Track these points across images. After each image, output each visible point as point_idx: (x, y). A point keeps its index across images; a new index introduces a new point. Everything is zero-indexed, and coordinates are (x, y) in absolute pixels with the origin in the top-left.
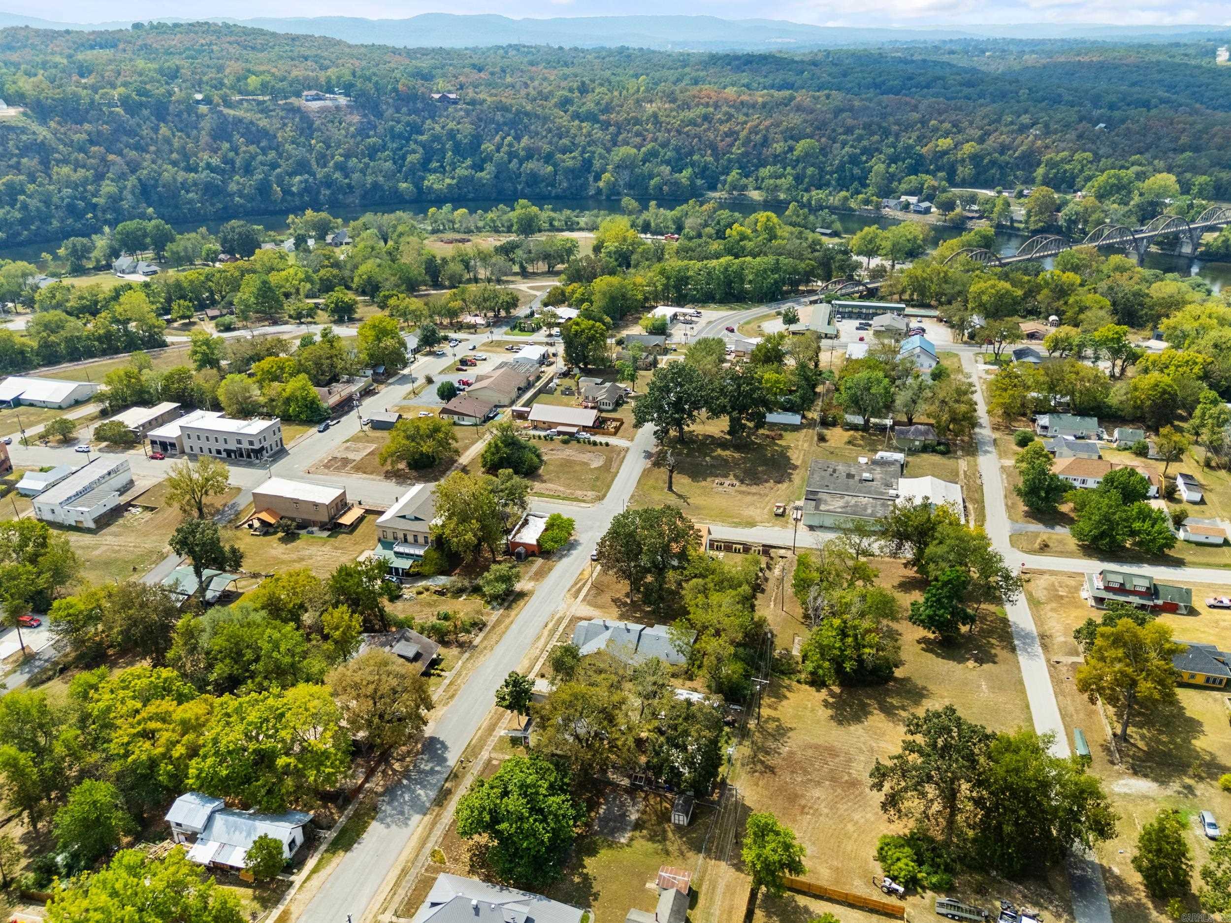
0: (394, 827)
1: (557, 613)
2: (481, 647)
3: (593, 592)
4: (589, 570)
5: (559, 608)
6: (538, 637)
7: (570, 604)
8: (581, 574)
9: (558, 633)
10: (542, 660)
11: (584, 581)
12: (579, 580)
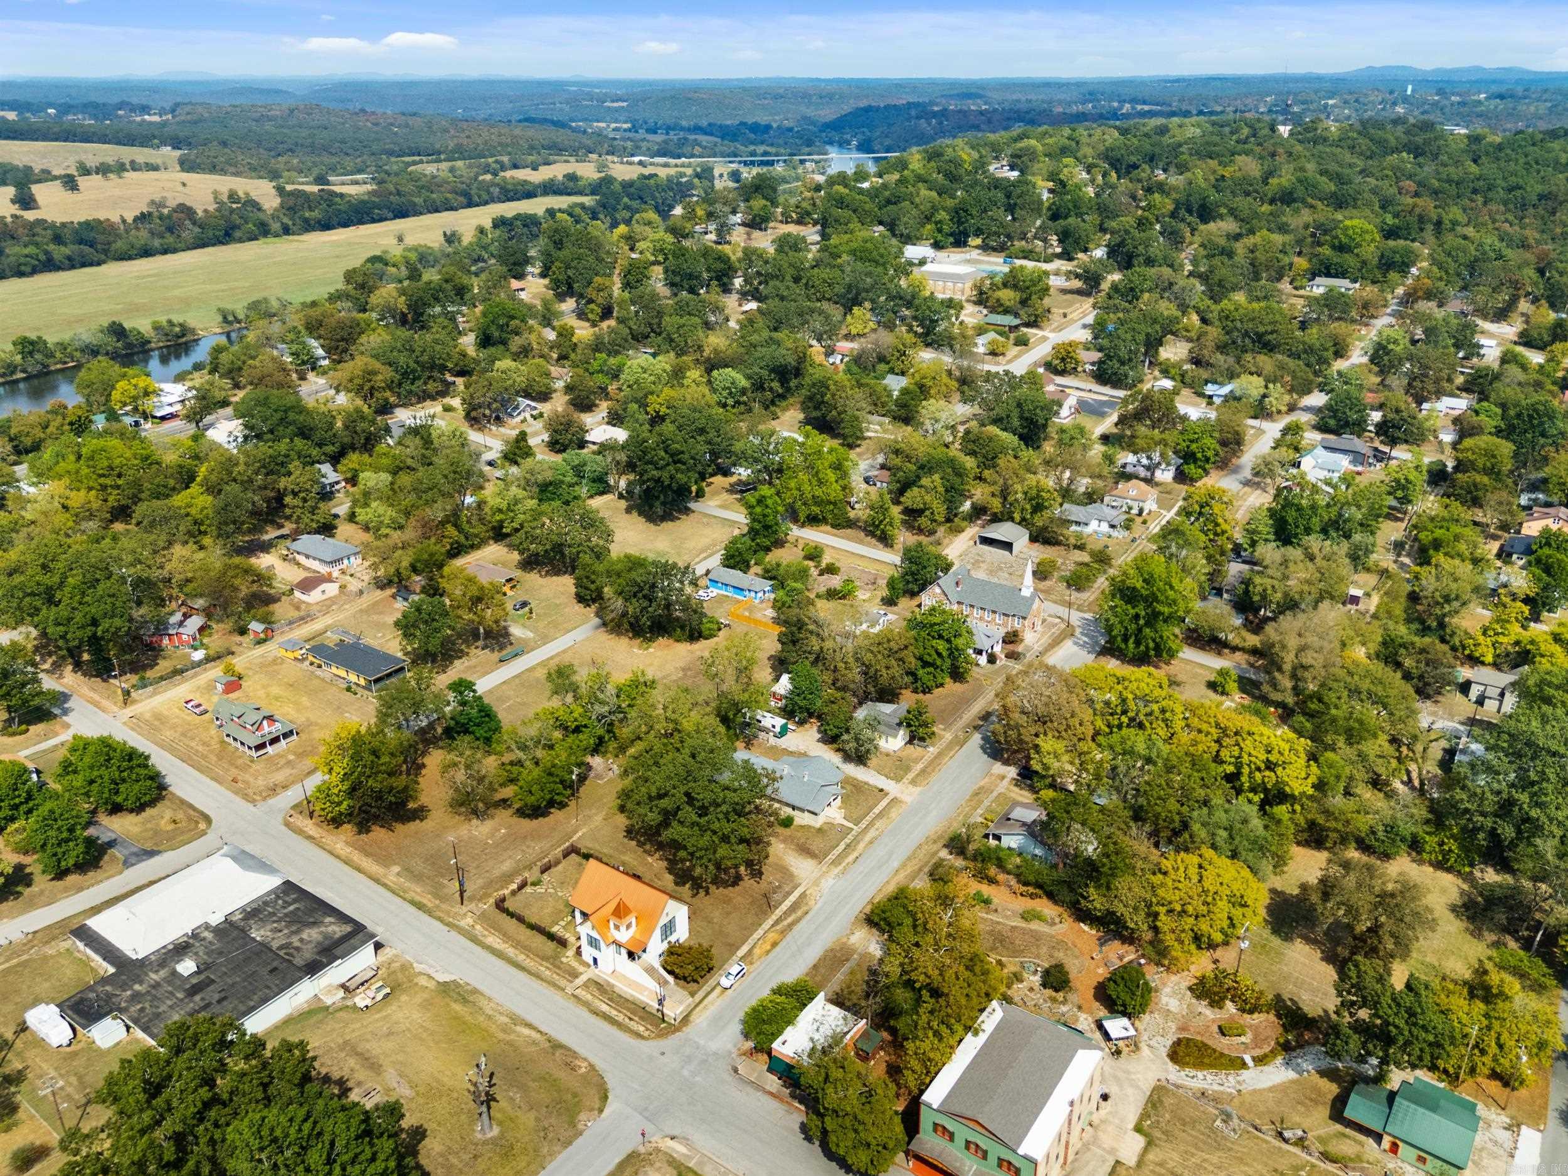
1: (837, 875)
2: (940, 844)
3: (777, 897)
4: (757, 951)
5: (831, 882)
6: (871, 842)
7: (816, 883)
8: (774, 945)
9: (847, 841)
10: (876, 811)
11: (778, 927)
12: (784, 933)
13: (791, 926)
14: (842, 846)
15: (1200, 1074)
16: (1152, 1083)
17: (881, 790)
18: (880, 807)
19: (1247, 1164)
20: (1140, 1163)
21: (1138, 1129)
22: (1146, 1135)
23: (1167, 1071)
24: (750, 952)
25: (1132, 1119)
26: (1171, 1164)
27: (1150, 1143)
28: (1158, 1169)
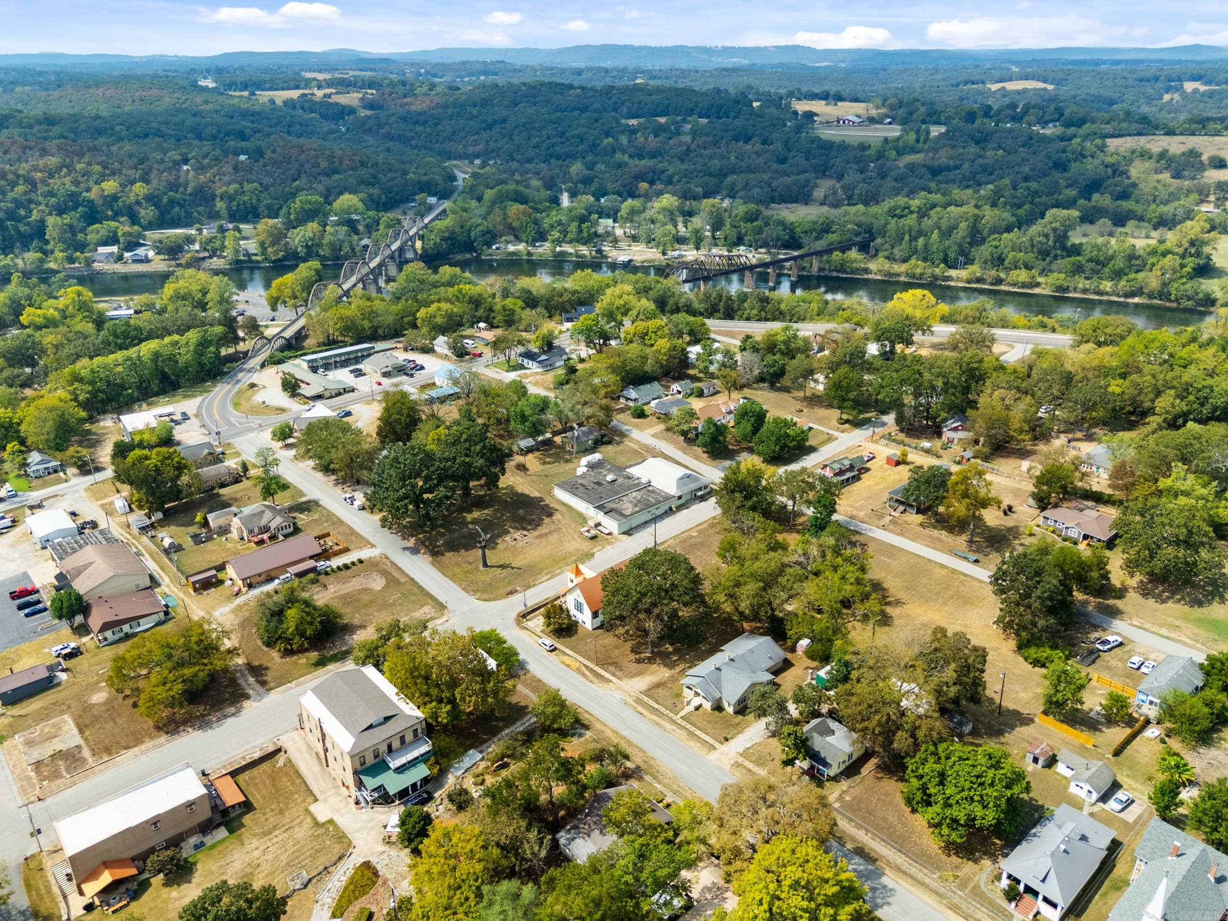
0: (890, 900)
1: (624, 700)
3: (612, 669)
4: (565, 658)
5: (618, 697)
6: (657, 724)
7: (618, 688)
8: (568, 666)
9: (663, 710)
10: (698, 732)
11: (583, 668)
12: (578, 670)
13: (584, 675)
14: (656, 706)
15: (344, 879)
16: (354, 843)
17: (727, 740)
18: (703, 736)
19: (267, 876)
20: (307, 811)
21: (331, 821)
22: (324, 824)
23: (359, 856)
24: (566, 654)
25: (340, 821)
26: (297, 829)
27: (316, 824)
28: (298, 820)
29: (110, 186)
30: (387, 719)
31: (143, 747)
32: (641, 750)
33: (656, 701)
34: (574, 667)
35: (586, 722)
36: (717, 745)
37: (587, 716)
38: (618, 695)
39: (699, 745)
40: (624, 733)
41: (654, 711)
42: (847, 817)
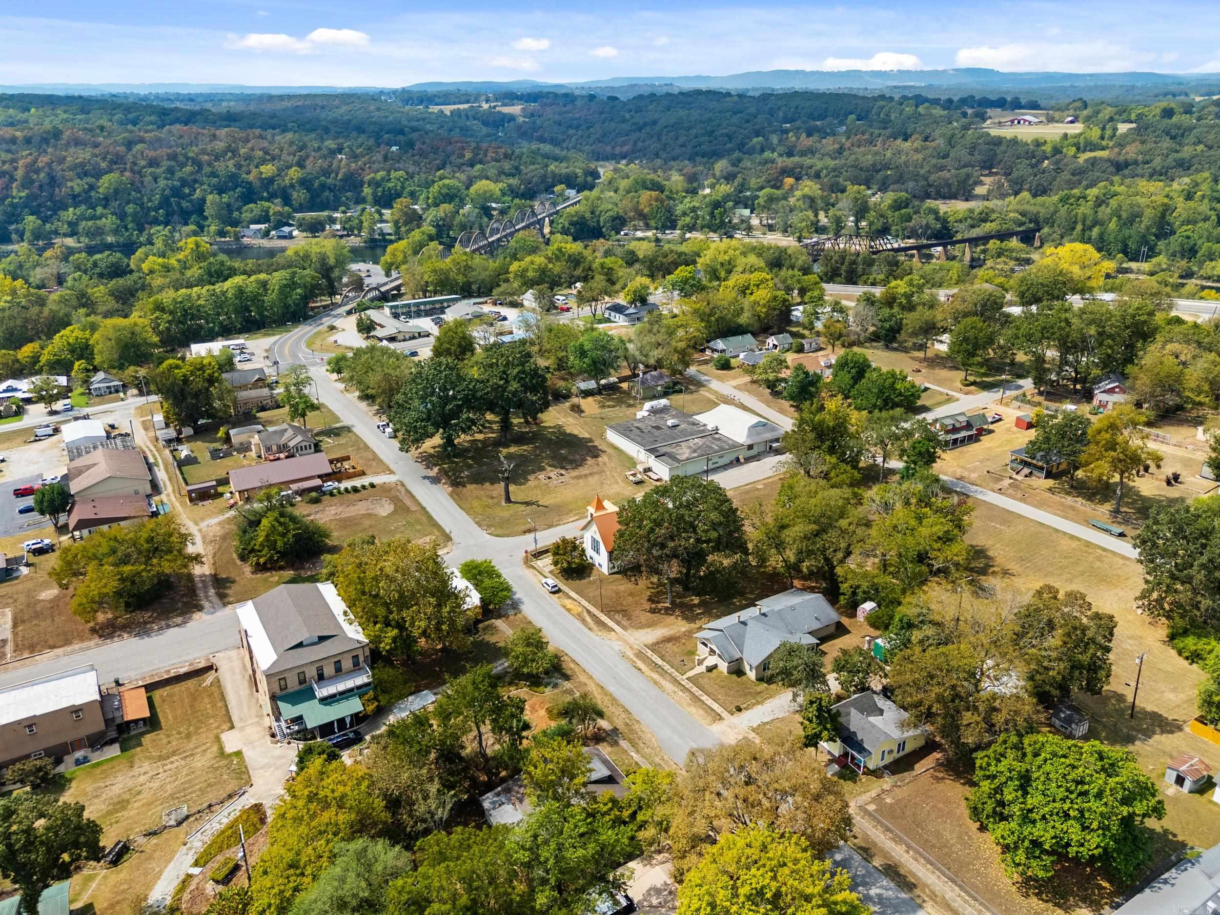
1: (622, 654)
2: (621, 728)
4: (568, 603)
5: (617, 648)
6: (655, 682)
7: (619, 639)
8: (569, 610)
9: (667, 667)
10: (704, 698)
11: (585, 614)
12: (579, 617)
13: (584, 621)
14: (660, 662)
15: (225, 821)
16: (254, 780)
17: (739, 710)
18: (709, 702)
19: (143, 805)
20: (218, 739)
21: (239, 754)
22: (230, 755)
23: (252, 796)
24: (570, 598)
25: (248, 754)
26: (197, 758)
27: (222, 754)
28: (204, 748)
29: (268, 170)
30: (322, 639)
31: (69, 649)
32: (626, 711)
33: (662, 657)
34: (575, 612)
35: (569, 672)
36: (725, 714)
37: (572, 665)
38: (617, 646)
39: (701, 712)
40: (612, 689)
41: (656, 667)
42: (882, 825)
